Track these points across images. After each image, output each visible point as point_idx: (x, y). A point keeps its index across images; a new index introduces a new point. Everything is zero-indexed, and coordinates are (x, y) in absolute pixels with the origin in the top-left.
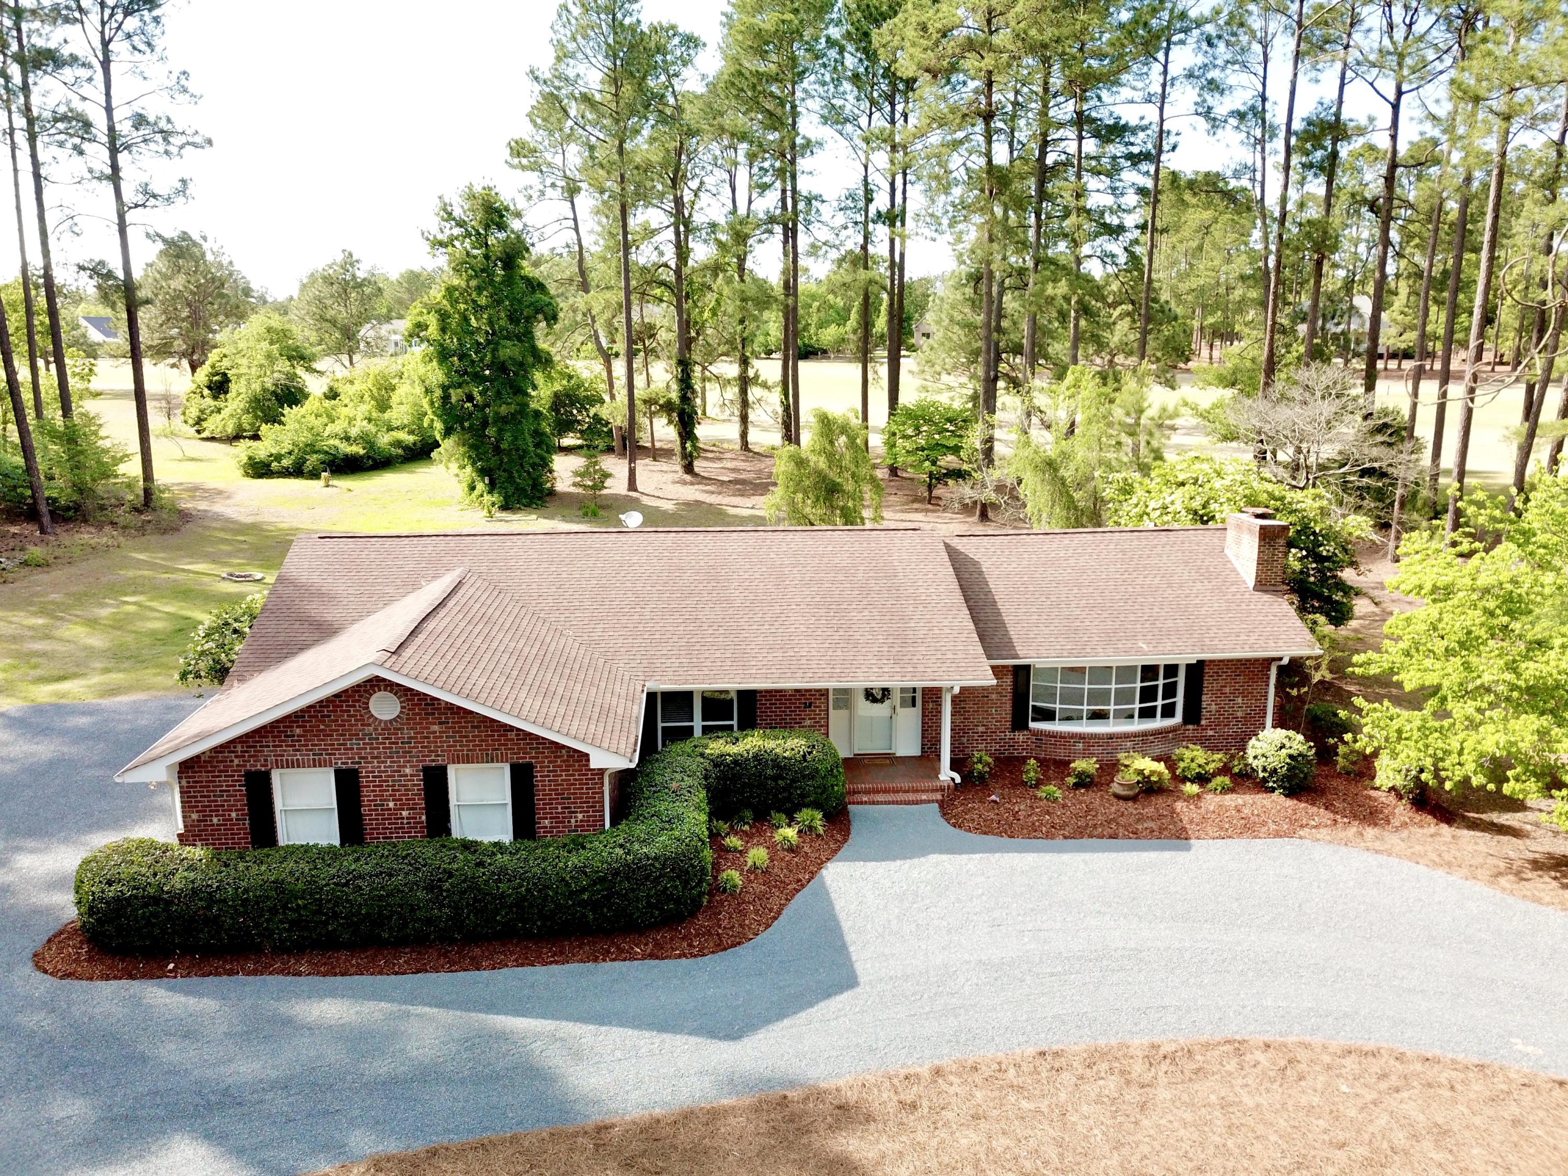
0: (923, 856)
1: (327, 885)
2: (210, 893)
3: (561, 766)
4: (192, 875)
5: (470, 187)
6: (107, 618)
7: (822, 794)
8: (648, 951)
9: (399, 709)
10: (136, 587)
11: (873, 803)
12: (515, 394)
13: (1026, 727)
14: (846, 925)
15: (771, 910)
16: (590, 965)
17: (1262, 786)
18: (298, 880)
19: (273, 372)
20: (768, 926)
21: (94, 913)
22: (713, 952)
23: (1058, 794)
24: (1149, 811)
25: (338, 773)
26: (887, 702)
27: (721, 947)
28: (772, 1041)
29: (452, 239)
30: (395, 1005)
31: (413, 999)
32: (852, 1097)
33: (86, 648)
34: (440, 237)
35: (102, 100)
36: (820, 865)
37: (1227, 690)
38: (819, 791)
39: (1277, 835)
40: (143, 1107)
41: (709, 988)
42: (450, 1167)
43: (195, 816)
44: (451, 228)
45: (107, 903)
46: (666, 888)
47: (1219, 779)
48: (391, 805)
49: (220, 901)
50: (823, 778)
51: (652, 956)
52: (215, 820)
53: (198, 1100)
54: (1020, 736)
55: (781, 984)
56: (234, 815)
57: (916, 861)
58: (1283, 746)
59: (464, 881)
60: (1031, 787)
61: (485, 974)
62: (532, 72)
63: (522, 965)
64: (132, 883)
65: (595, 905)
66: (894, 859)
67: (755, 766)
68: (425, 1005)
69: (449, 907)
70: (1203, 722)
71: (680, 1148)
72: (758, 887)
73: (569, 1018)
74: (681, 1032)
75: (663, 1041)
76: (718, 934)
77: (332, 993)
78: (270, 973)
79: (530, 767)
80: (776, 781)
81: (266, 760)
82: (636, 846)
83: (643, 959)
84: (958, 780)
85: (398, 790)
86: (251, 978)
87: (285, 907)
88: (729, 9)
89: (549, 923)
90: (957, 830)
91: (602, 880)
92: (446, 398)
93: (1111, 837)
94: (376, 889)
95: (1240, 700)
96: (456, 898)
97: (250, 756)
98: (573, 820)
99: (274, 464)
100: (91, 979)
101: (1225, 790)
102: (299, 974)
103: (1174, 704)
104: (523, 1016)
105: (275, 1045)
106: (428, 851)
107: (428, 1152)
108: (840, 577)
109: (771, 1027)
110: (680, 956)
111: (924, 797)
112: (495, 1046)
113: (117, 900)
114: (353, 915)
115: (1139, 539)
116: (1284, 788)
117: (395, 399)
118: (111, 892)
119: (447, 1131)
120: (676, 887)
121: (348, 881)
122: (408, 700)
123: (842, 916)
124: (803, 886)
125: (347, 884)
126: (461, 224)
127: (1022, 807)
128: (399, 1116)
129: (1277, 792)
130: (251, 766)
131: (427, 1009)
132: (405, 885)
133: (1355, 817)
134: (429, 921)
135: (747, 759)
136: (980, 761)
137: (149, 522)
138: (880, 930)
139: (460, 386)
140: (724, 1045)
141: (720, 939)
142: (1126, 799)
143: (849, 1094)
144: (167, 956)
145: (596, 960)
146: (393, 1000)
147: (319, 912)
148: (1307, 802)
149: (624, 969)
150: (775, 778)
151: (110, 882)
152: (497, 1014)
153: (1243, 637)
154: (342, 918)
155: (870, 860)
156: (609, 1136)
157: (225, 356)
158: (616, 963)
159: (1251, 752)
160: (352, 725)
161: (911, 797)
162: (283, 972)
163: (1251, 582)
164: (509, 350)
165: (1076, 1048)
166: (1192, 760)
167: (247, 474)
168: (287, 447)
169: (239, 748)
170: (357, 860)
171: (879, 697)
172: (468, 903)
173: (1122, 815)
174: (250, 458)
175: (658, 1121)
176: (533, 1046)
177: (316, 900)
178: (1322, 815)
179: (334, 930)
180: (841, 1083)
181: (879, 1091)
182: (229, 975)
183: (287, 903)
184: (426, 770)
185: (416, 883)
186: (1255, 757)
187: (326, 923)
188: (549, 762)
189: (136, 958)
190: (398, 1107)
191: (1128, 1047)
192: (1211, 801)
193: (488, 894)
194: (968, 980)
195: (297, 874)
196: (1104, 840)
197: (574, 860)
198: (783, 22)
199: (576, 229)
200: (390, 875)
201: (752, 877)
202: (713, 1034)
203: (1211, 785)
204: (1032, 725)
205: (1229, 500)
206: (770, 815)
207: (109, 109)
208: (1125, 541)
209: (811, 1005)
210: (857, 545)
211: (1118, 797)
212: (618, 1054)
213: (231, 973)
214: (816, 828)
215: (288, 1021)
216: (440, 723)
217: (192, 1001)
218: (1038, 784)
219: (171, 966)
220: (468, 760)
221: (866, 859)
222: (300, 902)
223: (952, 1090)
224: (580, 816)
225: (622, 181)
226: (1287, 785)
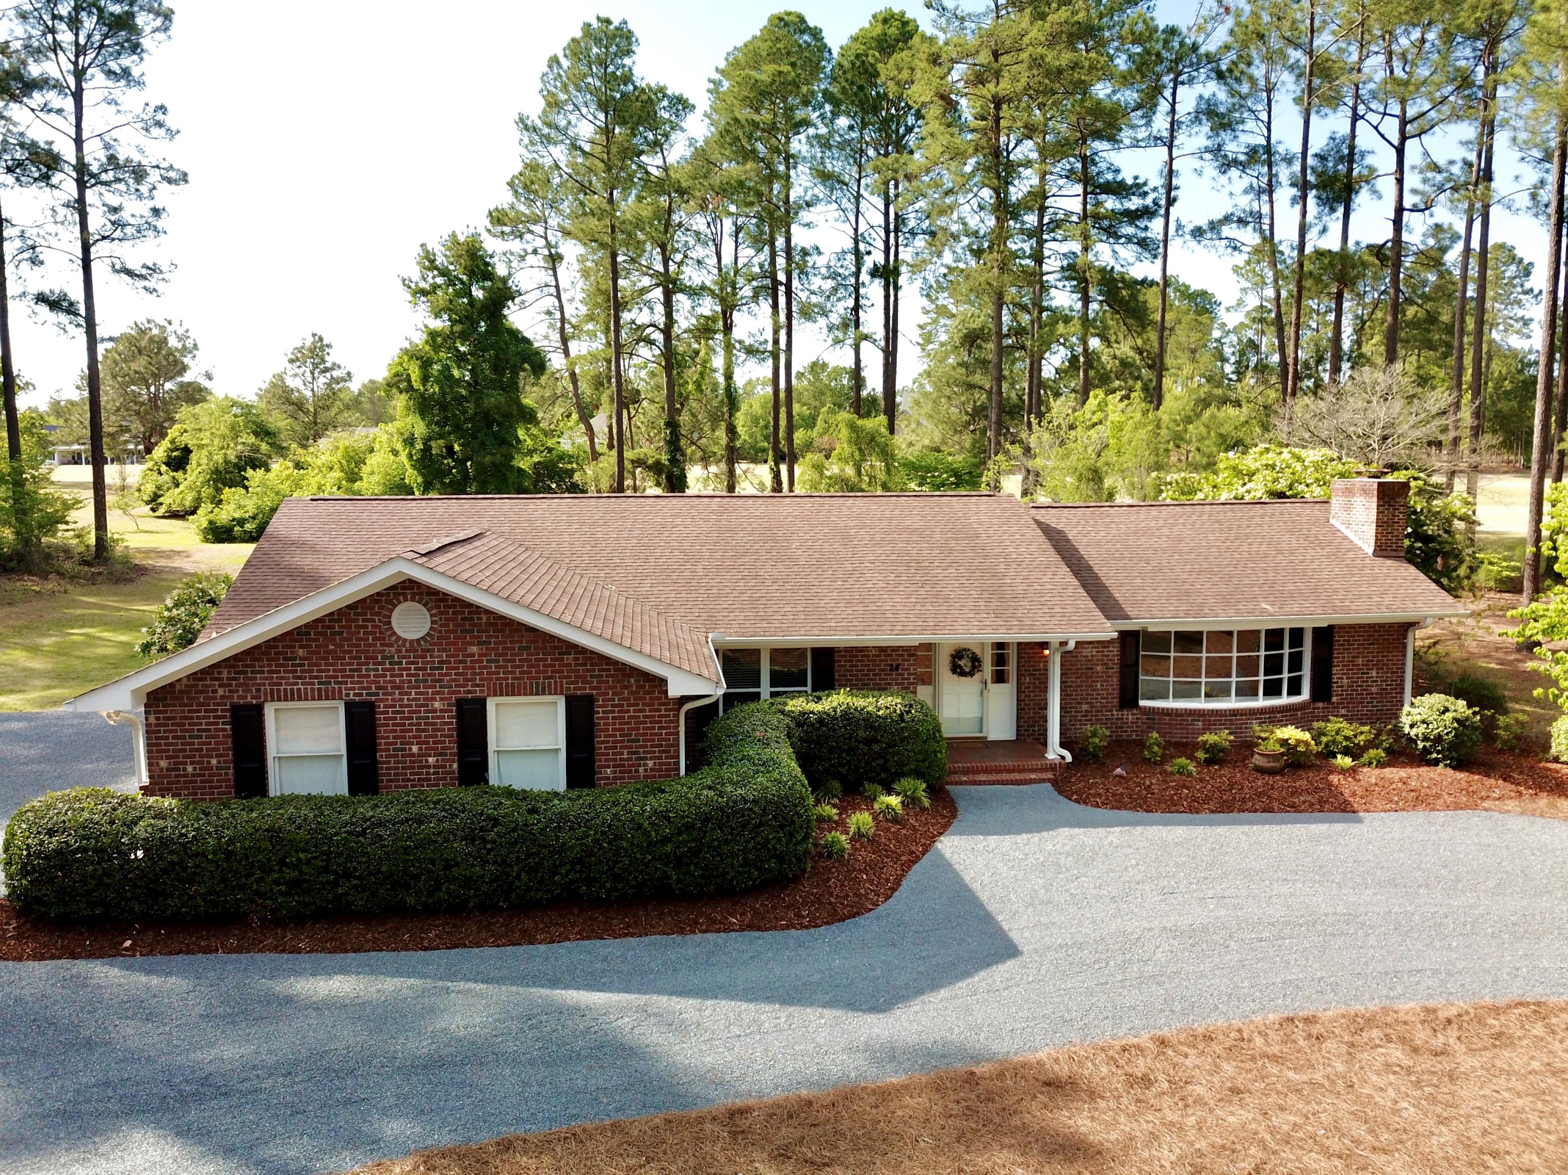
0: (1052, 829)
1: (337, 834)
2: (184, 845)
3: (628, 699)
4: (160, 823)
5: (454, 235)
6: (49, 646)
7: (924, 761)
8: (747, 921)
9: (428, 625)
10: (83, 622)
11: (975, 783)
12: (500, 445)
13: (1136, 705)
14: (984, 896)
15: (888, 880)
16: (677, 938)
17: (1422, 759)
18: (299, 828)
19: (236, 444)
20: (888, 897)
21: (28, 873)
22: (827, 923)
23: (1192, 768)
24: (1302, 783)
25: (349, 707)
26: (977, 676)
27: (835, 917)
28: (933, 1013)
29: (435, 287)
30: (429, 981)
31: (452, 975)
32: (1063, 1070)
33: (25, 669)
34: (423, 285)
35: (72, 132)
36: (933, 839)
37: (1360, 661)
38: (921, 757)
39: (1458, 807)
40: (88, 1101)
41: (833, 960)
42: (532, 1163)
43: (163, 764)
44: (434, 277)
45: (46, 858)
46: (767, 841)
47: (1372, 752)
48: (415, 749)
49: (196, 855)
50: (925, 742)
51: (751, 927)
52: (190, 769)
53: (166, 1091)
54: (1129, 716)
55: (923, 954)
56: (214, 761)
57: (1045, 834)
58: (1447, 710)
59: (514, 830)
60: (1155, 763)
61: (542, 947)
62: (522, 120)
63: (588, 938)
64: (81, 832)
65: (679, 862)
66: (1019, 832)
67: (845, 727)
68: (469, 980)
69: (495, 862)
70: (1334, 699)
71: (849, 1134)
72: (866, 855)
73: (660, 991)
74: (811, 1004)
75: (790, 1016)
76: (830, 903)
77: (343, 970)
78: (260, 951)
79: (591, 699)
80: (869, 746)
81: (258, 690)
82: (729, 789)
83: (742, 930)
84: (1069, 758)
85: (424, 730)
86: (234, 956)
87: (282, 863)
88: (717, 76)
89: (620, 886)
90: (1082, 807)
91: (689, 827)
92: (427, 449)
93: (1264, 811)
94: (401, 839)
95: (1374, 673)
96: (503, 852)
97: (238, 685)
98: (641, 769)
99: (237, 528)
100: (19, 959)
101: (1381, 765)
102: (299, 951)
103: (1300, 677)
104: (599, 991)
105: (271, 1028)
106: (467, 796)
107: (498, 1144)
108: (915, 538)
109: (926, 998)
110: (787, 927)
111: (1033, 776)
112: (570, 1022)
113: (58, 852)
114: (371, 874)
115: (1232, 511)
116: (1452, 759)
117: (365, 470)
118: (54, 843)
119: (519, 1120)
120: (779, 840)
121: (364, 830)
122: (441, 613)
123: (976, 887)
124: (918, 859)
125: (363, 833)
126: (444, 273)
127: (1154, 781)
128: (451, 1104)
129: (1441, 765)
130: (239, 697)
131: (471, 985)
132: (439, 833)
133: (1541, 789)
134: (467, 882)
135: (834, 718)
136: (1094, 734)
137: (100, 573)
138: (1028, 899)
139: (441, 436)
140: (871, 1018)
141: (834, 908)
142: (1271, 772)
143: (1056, 1067)
144: (124, 929)
145: (682, 932)
146: (425, 976)
147: (326, 870)
148: (1479, 774)
149: (720, 941)
150: (869, 742)
151: (51, 833)
152: (565, 988)
153: (1376, 599)
154: (356, 878)
155: (989, 834)
156: (748, 1123)
157: (186, 431)
158: (708, 935)
159: (1406, 720)
160: (370, 645)
161: (1017, 776)
162: (274, 949)
163: (1370, 549)
164: (494, 399)
165: (1330, 1013)
166: (1337, 733)
167: (207, 540)
168: (251, 510)
169: (225, 675)
170: (375, 806)
171: (967, 670)
172: (518, 858)
173: (1272, 788)
174: (211, 522)
175: (810, 1103)
176: (620, 1022)
177: (323, 853)
178: (1499, 787)
179: (346, 894)
180: (1042, 1055)
181: (1094, 1065)
182: (205, 953)
183: (285, 857)
184: (460, 703)
185: (451, 832)
186: (1412, 726)
187: (336, 884)
188: (614, 694)
189: (81, 934)
190: (447, 1093)
191: (1396, 1012)
192: (1370, 775)
193: (545, 847)
194: (1158, 947)
195: (299, 821)
196: (1258, 814)
197: (653, 804)
198: (780, 73)
199: (558, 297)
200: (420, 822)
201: (858, 845)
202: (852, 1005)
203: (1365, 758)
204: (1142, 703)
205: (1317, 480)
206: (862, 785)
207: (79, 142)
208: (1218, 512)
209: (968, 974)
210: (927, 509)
211: (1260, 770)
212: (735, 1030)
213: (207, 951)
214: (920, 801)
215: (288, 1000)
216: (479, 644)
217: (155, 980)
218: (1165, 759)
219: (128, 943)
220: (512, 691)
221: (986, 833)
222: (302, 855)
223: (1188, 1062)
224: (650, 763)
225: (613, 231)
226: (1454, 754)
